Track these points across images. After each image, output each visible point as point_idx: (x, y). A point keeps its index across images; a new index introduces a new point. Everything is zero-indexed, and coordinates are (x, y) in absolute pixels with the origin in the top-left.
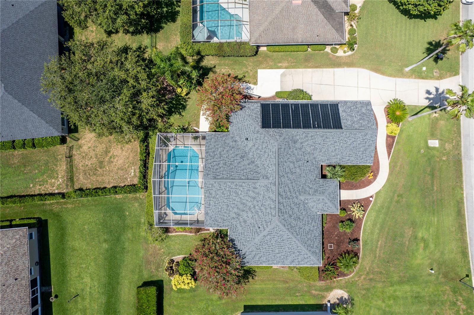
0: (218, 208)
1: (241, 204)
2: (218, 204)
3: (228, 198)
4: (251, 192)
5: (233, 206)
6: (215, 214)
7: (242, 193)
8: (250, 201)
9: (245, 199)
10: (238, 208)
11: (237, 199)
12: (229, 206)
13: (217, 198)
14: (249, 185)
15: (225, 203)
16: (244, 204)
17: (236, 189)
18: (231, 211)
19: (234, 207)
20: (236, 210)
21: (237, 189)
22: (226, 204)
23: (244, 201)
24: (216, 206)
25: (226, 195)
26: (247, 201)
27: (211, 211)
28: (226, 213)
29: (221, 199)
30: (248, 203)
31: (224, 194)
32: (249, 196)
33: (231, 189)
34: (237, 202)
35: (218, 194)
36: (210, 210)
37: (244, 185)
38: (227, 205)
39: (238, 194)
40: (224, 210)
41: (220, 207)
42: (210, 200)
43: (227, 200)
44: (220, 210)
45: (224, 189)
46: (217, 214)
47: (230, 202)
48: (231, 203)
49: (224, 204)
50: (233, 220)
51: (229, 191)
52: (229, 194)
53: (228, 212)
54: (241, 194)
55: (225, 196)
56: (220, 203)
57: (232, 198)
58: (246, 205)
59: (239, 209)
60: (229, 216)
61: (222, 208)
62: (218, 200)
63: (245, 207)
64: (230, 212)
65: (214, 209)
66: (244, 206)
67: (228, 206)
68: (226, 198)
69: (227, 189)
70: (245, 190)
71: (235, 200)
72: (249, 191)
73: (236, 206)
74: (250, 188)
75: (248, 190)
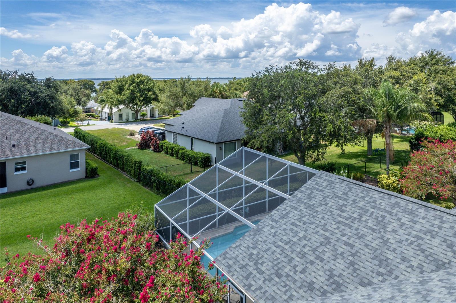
0: (296, 233)
1: (375, 258)
2: (305, 223)
3: (345, 225)
4: (436, 241)
5: (341, 248)
6: (274, 243)
7: (401, 232)
8: (415, 264)
9: (399, 250)
10: (352, 264)
11: (369, 238)
12: (329, 243)
13: (317, 211)
14: (442, 222)
15: (327, 230)
16: (383, 262)
17: (387, 212)
18: (322, 260)
19: (342, 254)
20: (340, 266)
21: (390, 213)
22: (327, 234)
23: (390, 255)
24: (296, 226)
25: (344, 214)
26: (404, 259)
27: (273, 231)
28: (303, 255)
29: (323, 218)
30: (402, 267)
31: (343, 211)
32: (423, 251)
33: (374, 207)
34: (367, 246)
35: (326, 204)
36: (272, 228)
37: (423, 215)
38: (327, 238)
39: (385, 227)
40: (304, 246)
41: (301, 235)
42: (296, 209)
43: (338, 228)
44: (295, 239)
45: (354, 201)
46: (278, 247)
47: (343, 235)
48: (344, 239)
49: (322, 232)
50: (301, 291)
51: (361, 208)
52: (355, 215)
53: (312, 258)
54: (394, 231)
55: (340, 216)
56: (312, 223)
57: (357, 229)
58: (390, 272)
59: (355, 270)
60: (303, 271)
61: (305, 237)
62: (314, 217)
63: (379, 274)
64: (317, 261)
65: (285, 230)
66: (381, 270)
67: (327, 241)
68: (339, 222)
69: (361, 204)
70: (418, 227)
71: (359, 238)
72: (433, 237)
73: (353, 255)
74: (440, 228)
75: (430, 232)
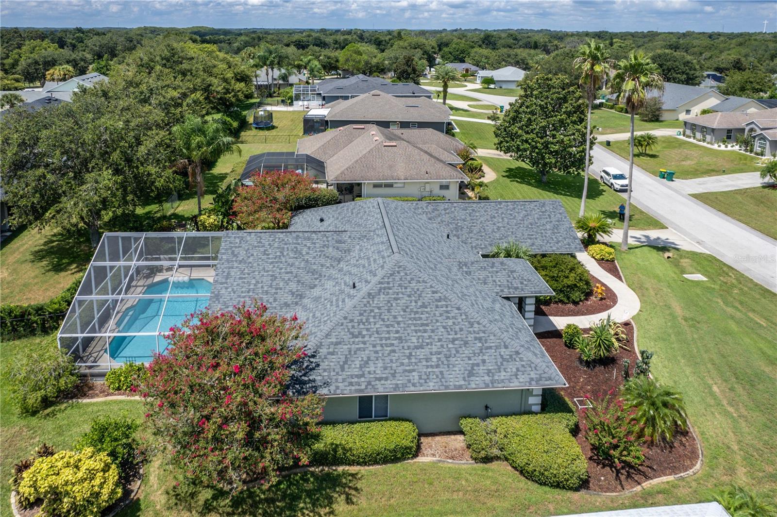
0: (249, 283)
1: (308, 272)
2: (249, 274)
3: (277, 262)
4: (331, 249)
5: (286, 277)
6: (239, 296)
7: (311, 252)
8: (328, 265)
9: (317, 263)
10: (299, 281)
11: (297, 263)
12: (276, 278)
13: (250, 263)
14: (327, 238)
15: (268, 271)
16: (314, 272)
17: (295, 244)
18: (281, 289)
19: (289, 279)
20: (293, 286)
21: (298, 244)
22: (270, 273)
23: (315, 267)
24: (245, 278)
25: (271, 256)
26: (322, 266)
27: (230, 290)
28: (267, 293)
29: (258, 265)
30: (324, 269)
31: (268, 255)
32: (328, 257)
33: (286, 244)
34: (299, 268)
35: (252, 255)
36: (226, 288)
37: (316, 237)
38: (272, 276)
39: (301, 254)
40: (262, 287)
41: (254, 281)
42: (232, 268)
43: (274, 266)
44: (252, 287)
45: (269, 244)
46: (244, 297)
47: (281, 269)
48: (283, 271)
49: (265, 274)
50: (283, 310)
51: (278, 248)
52: (278, 254)
53: (274, 291)
54: (308, 253)
55: (269, 258)
56: (254, 272)
57: (286, 262)
58: (321, 275)
59: (303, 284)
60: (275, 300)
61: (258, 282)
62: (251, 267)
63: (316, 279)
64: (278, 291)
65: (238, 285)
66: (315, 276)
67: (274, 278)
68: (272, 263)
69: (276, 245)
70: (317, 245)
71: (291, 266)
72: (328, 248)
73: (296, 277)
74: (328, 241)
75: (325, 245)
